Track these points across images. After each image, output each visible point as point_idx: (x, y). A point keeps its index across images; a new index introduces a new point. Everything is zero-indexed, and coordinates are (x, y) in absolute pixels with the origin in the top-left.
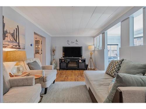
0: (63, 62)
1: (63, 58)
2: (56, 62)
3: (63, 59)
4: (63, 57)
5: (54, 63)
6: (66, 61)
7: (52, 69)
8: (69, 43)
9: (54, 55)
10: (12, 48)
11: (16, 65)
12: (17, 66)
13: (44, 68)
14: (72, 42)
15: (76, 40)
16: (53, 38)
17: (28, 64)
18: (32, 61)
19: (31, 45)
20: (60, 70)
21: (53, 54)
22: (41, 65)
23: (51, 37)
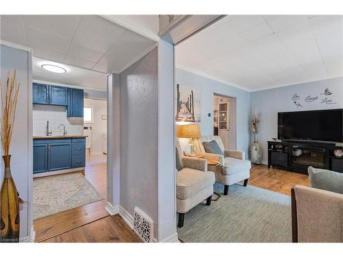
0: (278, 150)
1: (280, 141)
2: (260, 147)
3: (279, 143)
4: (279, 139)
5: (256, 149)
6: (286, 148)
7: (242, 159)
8: (298, 102)
9: (256, 132)
10: (186, 121)
11: (189, 143)
12: (190, 145)
13: (227, 155)
14: (309, 99)
15: (326, 91)
16: (253, 95)
17: (204, 144)
18: (209, 141)
19: (209, 115)
20: (269, 167)
21: (254, 130)
22: (223, 149)
23: (251, 93)
